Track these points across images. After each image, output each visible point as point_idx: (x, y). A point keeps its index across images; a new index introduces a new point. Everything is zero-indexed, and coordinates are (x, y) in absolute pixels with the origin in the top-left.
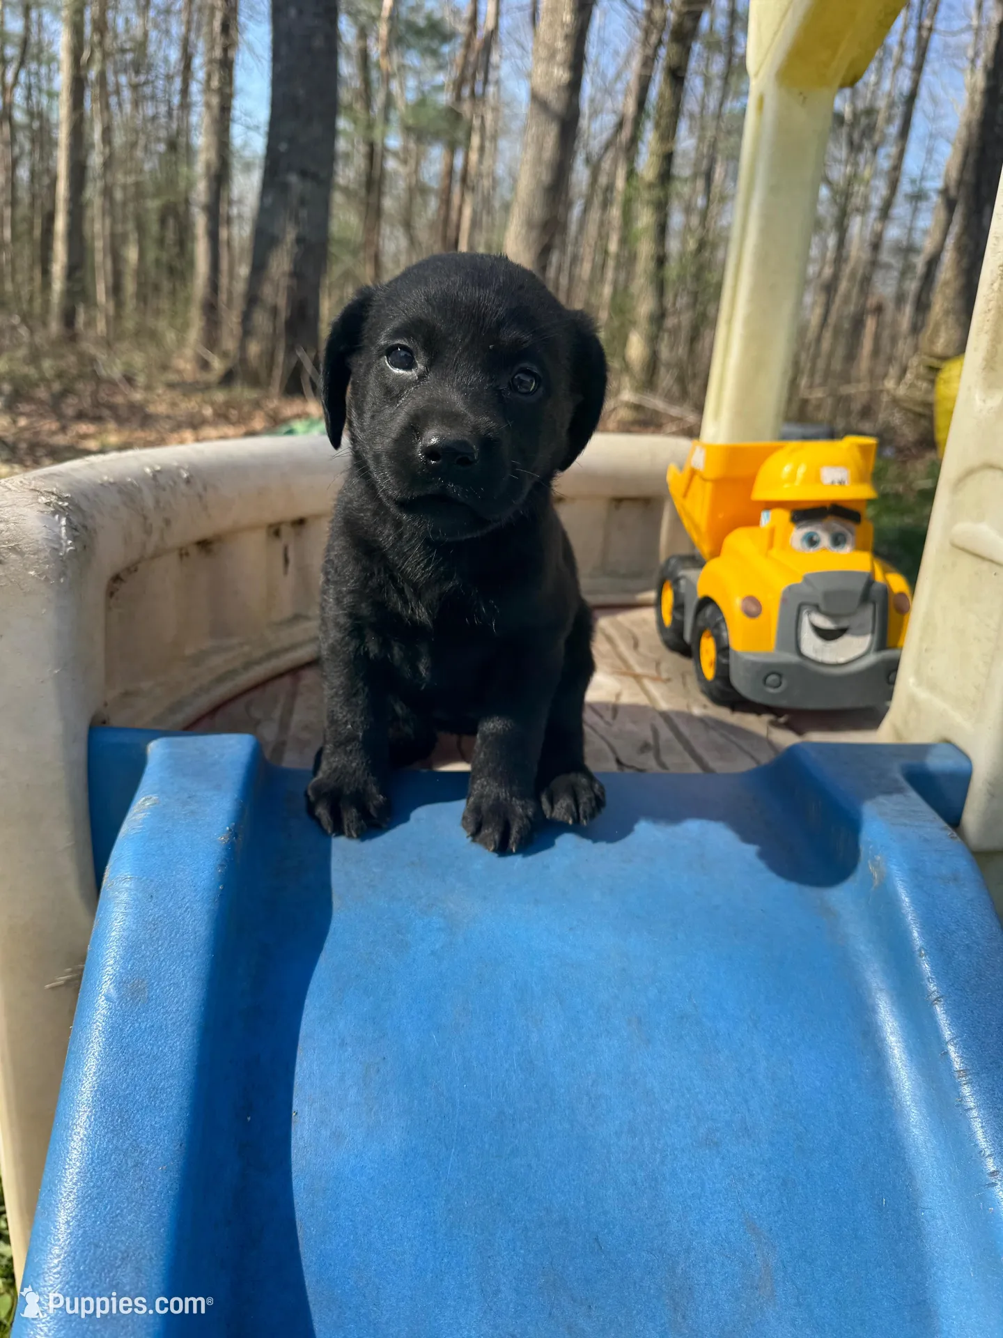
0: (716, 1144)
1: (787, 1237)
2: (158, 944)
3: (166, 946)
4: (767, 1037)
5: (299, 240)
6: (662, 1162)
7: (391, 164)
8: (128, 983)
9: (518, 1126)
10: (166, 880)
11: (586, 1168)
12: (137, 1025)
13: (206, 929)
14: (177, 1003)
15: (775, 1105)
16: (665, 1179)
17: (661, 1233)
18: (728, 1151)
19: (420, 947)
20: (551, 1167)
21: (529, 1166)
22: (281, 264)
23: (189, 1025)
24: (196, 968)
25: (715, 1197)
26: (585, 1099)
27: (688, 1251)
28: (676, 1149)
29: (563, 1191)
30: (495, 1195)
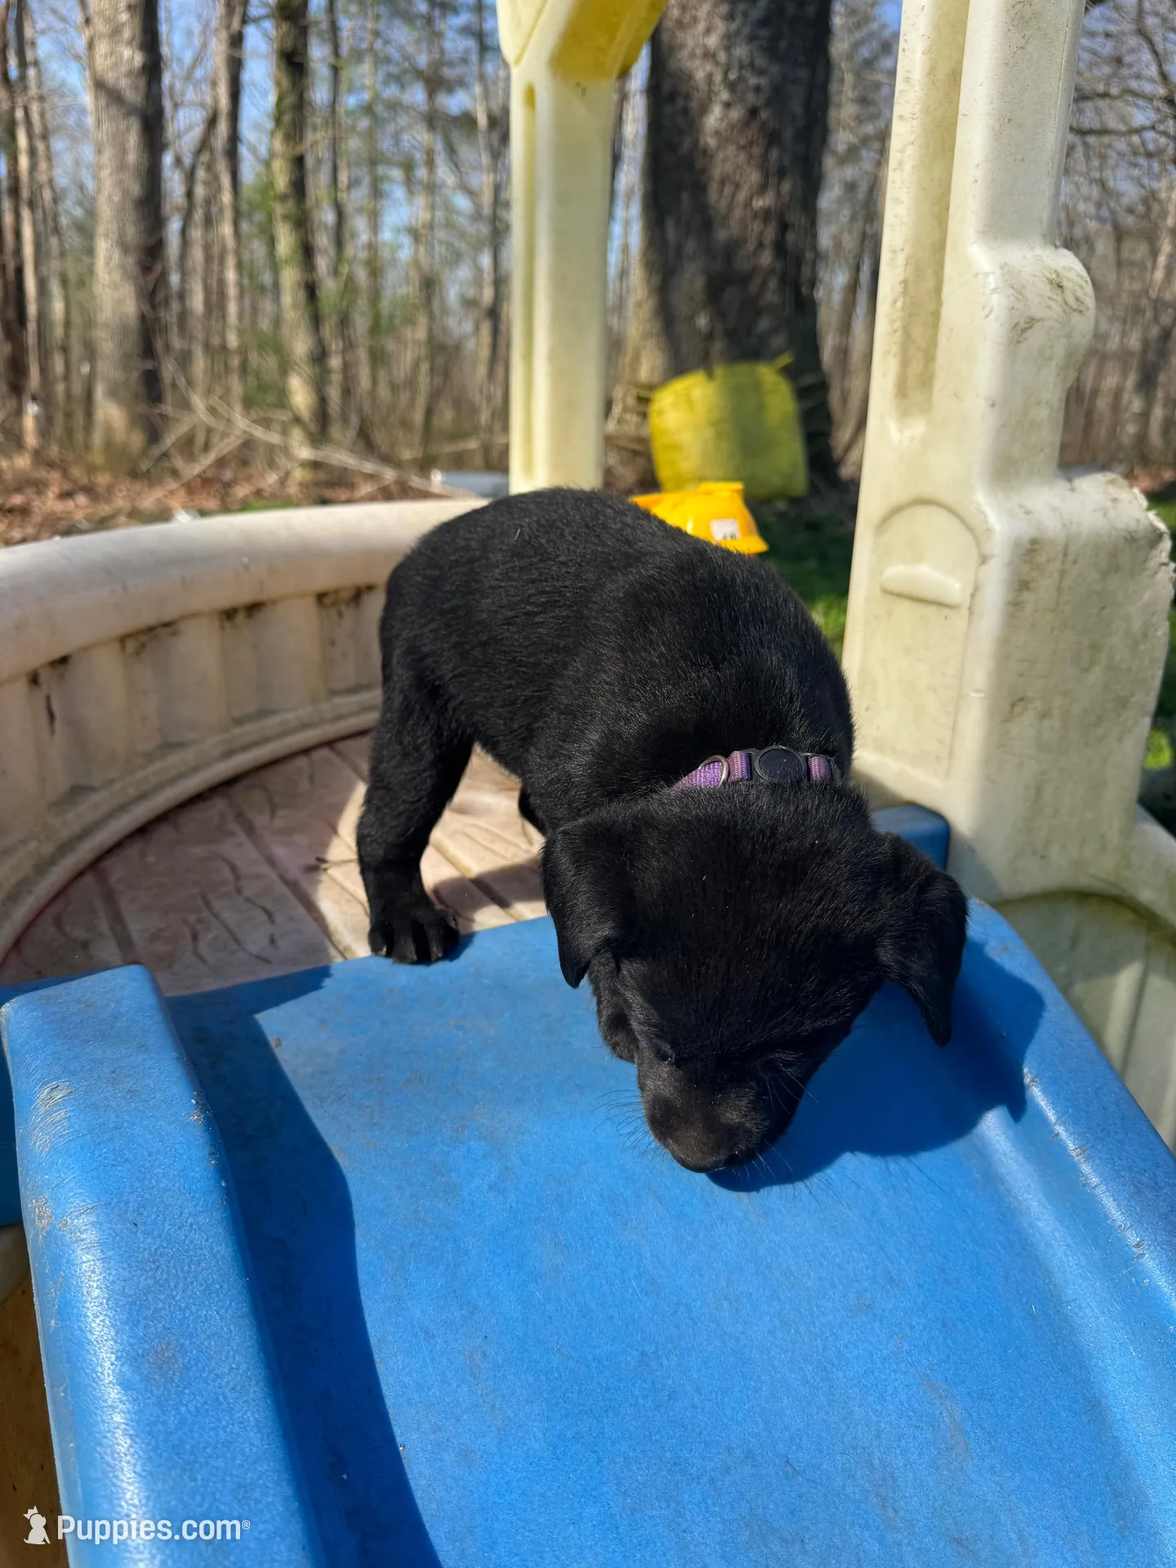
0: (869, 1306)
1: (963, 1382)
2: (169, 1286)
3: (181, 1286)
6: (825, 1348)
8: (148, 1355)
9: (666, 1363)
10: (147, 1196)
11: (752, 1384)
12: (183, 1409)
13: (226, 1245)
14: (227, 1358)
15: (910, 1243)
16: (833, 1365)
17: (848, 1426)
18: (883, 1310)
19: (473, 1185)
20: (716, 1398)
21: (694, 1406)
23: (254, 1382)
24: (233, 1304)
25: (886, 1365)
26: (726, 1304)
27: (878, 1437)
28: (834, 1327)
29: (737, 1421)
30: (668, 1455)
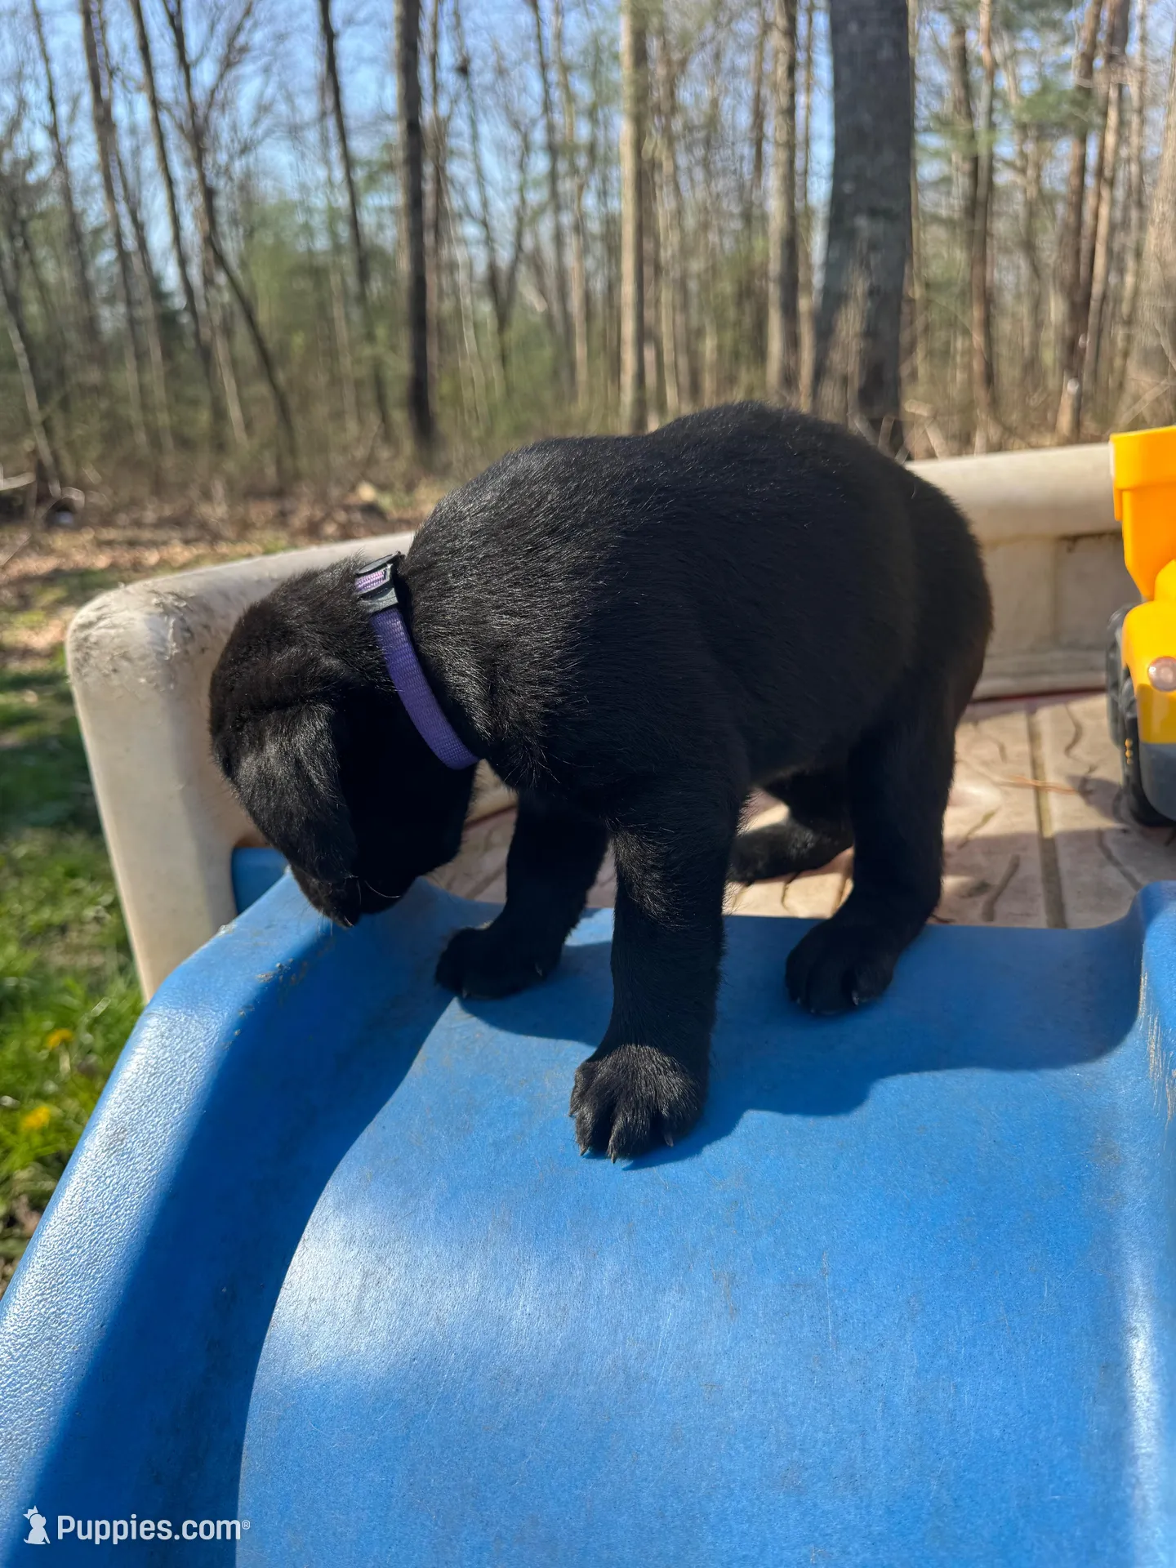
2: (152, 1090)
3: (159, 1094)
4: (929, 1340)
5: (872, 292)
7: (1003, 178)
12: (103, 1179)
13: (205, 1079)
22: (850, 323)
24: (179, 1124)
